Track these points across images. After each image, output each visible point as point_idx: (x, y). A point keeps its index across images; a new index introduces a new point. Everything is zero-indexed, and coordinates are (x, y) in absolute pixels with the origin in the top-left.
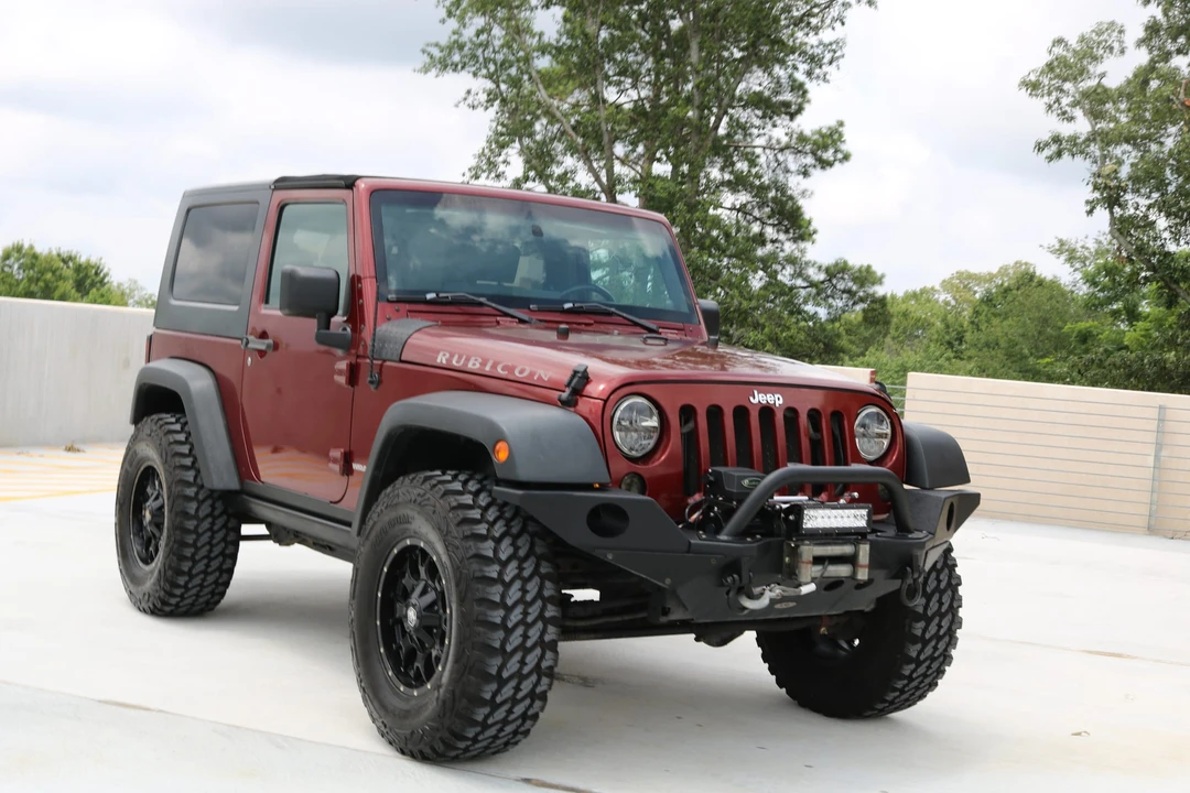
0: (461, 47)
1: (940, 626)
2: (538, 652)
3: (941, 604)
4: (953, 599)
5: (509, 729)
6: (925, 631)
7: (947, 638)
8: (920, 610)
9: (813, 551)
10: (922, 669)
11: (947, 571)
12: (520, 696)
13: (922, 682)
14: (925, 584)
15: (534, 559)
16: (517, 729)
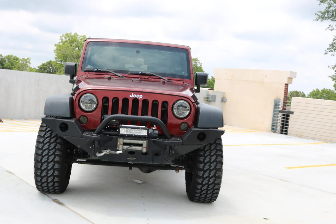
0: (328, 12)
1: (210, 174)
2: (52, 163)
3: (210, 166)
4: (216, 165)
5: (50, 185)
6: (203, 174)
7: (214, 178)
8: (201, 167)
9: (123, 141)
10: (205, 187)
11: (215, 156)
12: (49, 175)
13: (207, 192)
14: (204, 159)
15: (56, 138)
16: (53, 185)
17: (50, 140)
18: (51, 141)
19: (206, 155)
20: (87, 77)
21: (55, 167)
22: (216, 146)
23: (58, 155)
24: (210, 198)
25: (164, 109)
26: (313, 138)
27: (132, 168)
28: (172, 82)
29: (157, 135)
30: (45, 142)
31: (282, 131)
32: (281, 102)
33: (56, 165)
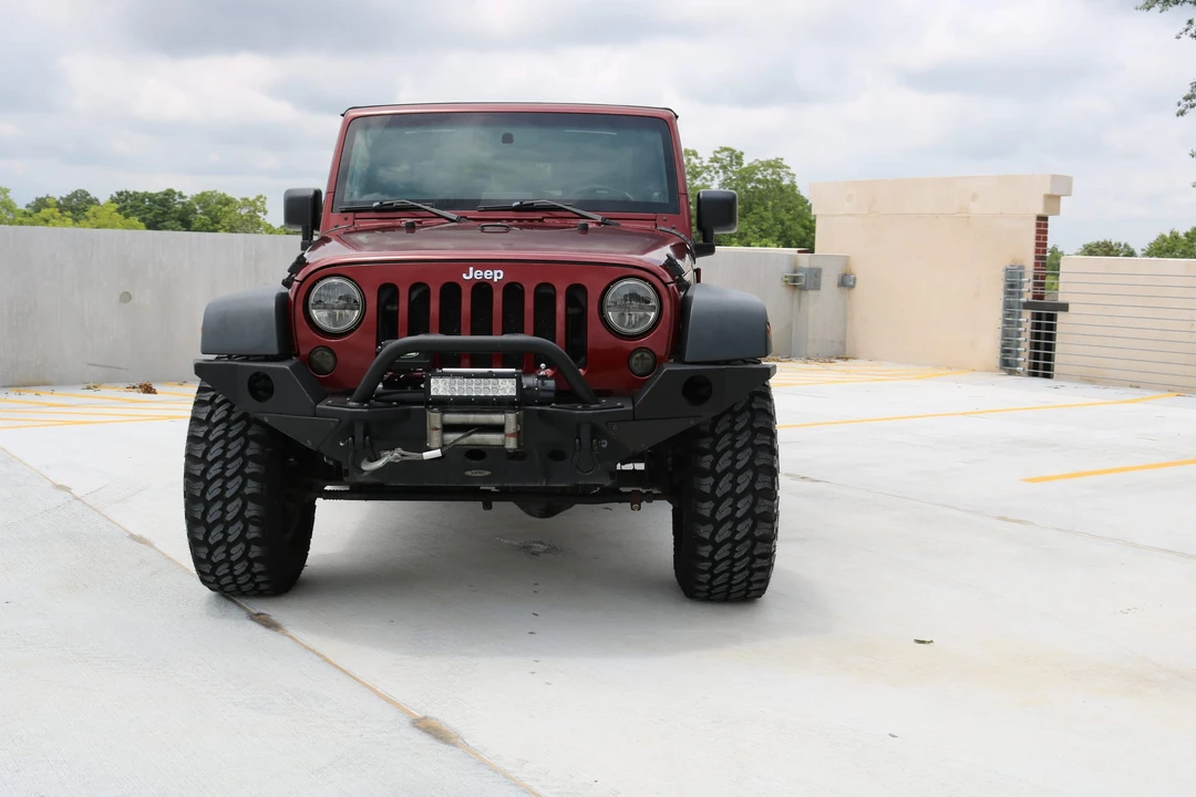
1: (735, 509)
2: (238, 502)
3: (735, 484)
4: (754, 480)
5: (239, 569)
6: (714, 511)
7: (749, 522)
8: (707, 489)
9: (442, 418)
10: (723, 553)
11: (749, 450)
12: (231, 539)
13: (732, 566)
14: (714, 463)
15: (244, 423)
16: (248, 570)
17: (227, 430)
18: (231, 435)
19: (719, 449)
20: (352, 229)
21: (248, 514)
22: (752, 419)
23: (253, 476)
24: (745, 584)
25: (575, 311)
26: (1133, 384)
27: (494, 504)
28: (616, 224)
29: (551, 395)
30: (211, 438)
31: (1036, 366)
32: (1026, 274)
33: (251, 505)
